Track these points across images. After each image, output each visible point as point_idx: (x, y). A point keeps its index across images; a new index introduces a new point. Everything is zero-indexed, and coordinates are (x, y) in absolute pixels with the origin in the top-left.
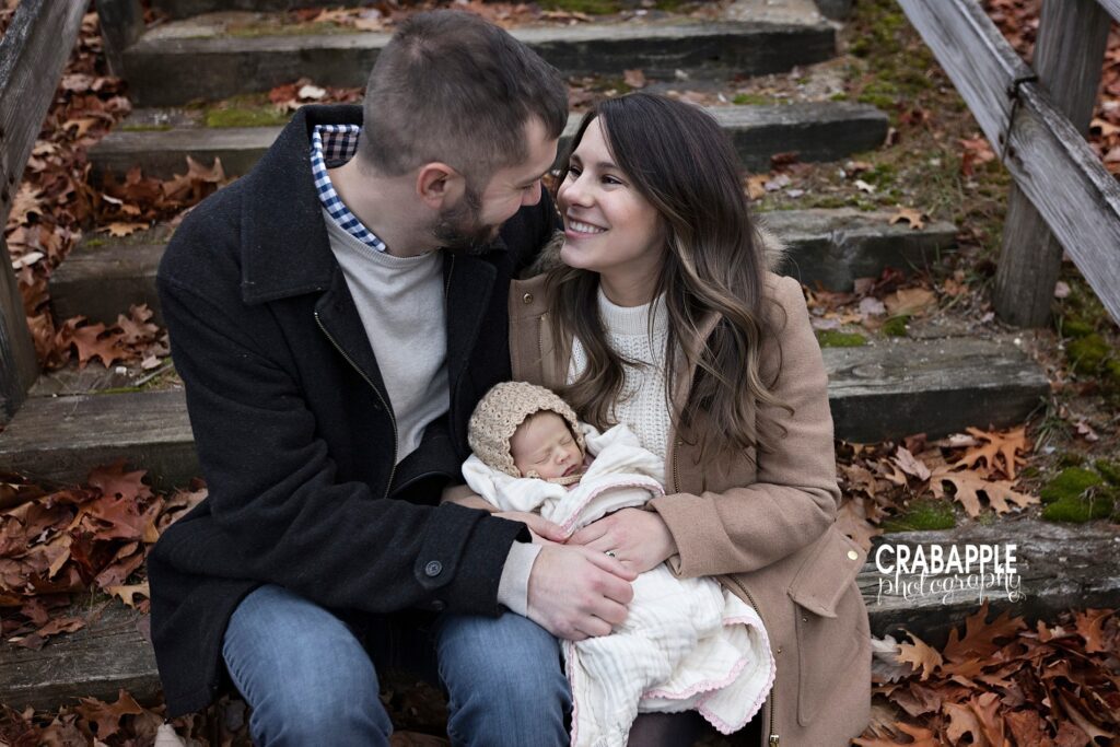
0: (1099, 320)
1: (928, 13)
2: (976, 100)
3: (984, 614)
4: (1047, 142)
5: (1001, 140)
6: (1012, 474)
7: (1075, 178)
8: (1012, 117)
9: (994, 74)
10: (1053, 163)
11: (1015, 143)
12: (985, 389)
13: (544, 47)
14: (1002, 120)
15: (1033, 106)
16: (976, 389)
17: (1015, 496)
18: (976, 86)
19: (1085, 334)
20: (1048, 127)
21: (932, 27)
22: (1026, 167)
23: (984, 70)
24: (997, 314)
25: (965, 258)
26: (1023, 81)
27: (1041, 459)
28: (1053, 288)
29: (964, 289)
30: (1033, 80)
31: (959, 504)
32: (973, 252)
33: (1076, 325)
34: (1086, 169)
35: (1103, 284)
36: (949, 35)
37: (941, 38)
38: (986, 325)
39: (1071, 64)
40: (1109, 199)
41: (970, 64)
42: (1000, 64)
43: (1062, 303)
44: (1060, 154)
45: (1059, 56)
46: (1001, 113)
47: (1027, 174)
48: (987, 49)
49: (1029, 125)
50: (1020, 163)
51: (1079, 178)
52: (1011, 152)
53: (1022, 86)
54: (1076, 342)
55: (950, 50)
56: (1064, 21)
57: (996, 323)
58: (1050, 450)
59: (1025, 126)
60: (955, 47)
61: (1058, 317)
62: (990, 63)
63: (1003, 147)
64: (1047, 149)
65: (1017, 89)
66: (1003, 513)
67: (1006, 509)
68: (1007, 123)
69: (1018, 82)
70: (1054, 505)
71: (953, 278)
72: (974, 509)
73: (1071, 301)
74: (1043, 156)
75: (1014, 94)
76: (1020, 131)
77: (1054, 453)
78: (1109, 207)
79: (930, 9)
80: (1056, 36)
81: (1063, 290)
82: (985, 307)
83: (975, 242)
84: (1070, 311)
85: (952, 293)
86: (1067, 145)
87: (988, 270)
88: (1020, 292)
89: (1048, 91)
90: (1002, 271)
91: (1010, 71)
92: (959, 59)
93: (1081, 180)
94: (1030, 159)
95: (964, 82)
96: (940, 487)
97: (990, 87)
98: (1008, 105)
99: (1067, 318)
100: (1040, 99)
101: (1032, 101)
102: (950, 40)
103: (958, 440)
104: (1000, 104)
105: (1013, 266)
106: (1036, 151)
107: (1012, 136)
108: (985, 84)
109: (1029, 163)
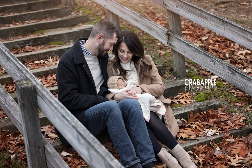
0: (195, 74)
1: (145, 26)
2: (160, 38)
3: (192, 113)
4: (176, 40)
5: (168, 43)
6: (189, 98)
7: (183, 44)
8: (169, 39)
9: (163, 32)
10: (178, 43)
11: (170, 43)
12: (179, 86)
13: (57, 51)
14: (167, 40)
15: (172, 35)
16: (178, 86)
17: (191, 101)
18: (159, 36)
19: (194, 76)
20: (176, 37)
21: (147, 29)
22: (174, 46)
23: (160, 32)
24: (176, 77)
25: (166, 70)
26: (169, 31)
27: (193, 95)
28: (185, 71)
29: (168, 75)
30: (170, 31)
31: (182, 104)
32: (168, 68)
33: (191, 75)
34: (185, 41)
35: (193, 59)
36: (151, 29)
37: (149, 30)
38: (175, 79)
39: (176, 27)
40: (190, 44)
41: (157, 33)
42: (163, 30)
43: (188, 73)
44: (179, 41)
45: (174, 26)
46: (166, 38)
47: (174, 47)
48: (160, 28)
49: (172, 38)
50: (172, 46)
51: (184, 43)
52: (170, 45)
53: (169, 32)
54: (193, 77)
55: (152, 32)
56: (173, 19)
57: (177, 79)
58: (194, 93)
59: (171, 39)
60: (153, 30)
61: (188, 75)
62: (161, 31)
63: (168, 44)
64: (177, 41)
65: (168, 33)
66: (190, 103)
67: (190, 102)
68: (168, 40)
69: (168, 32)
70: (198, 100)
71: (166, 74)
72: (185, 103)
73: (189, 72)
74: (176, 43)
75: (168, 34)
76: (171, 40)
77: (195, 94)
78: (190, 45)
79: (145, 25)
80: (172, 23)
81: (187, 71)
82: (174, 77)
83: (167, 66)
84: (190, 73)
85: (166, 76)
86: (180, 39)
87: (172, 70)
88: (180, 71)
89: (174, 32)
90: (175, 69)
91: (166, 31)
92: (154, 32)
93: (184, 44)
94: (174, 44)
95: (157, 36)
96: (177, 102)
97: (162, 35)
98: (167, 36)
99: (189, 75)
100: (173, 33)
101: (171, 34)
102: (151, 30)
103: (177, 96)
104: (165, 37)
105: (177, 67)
106: (175, 42)
107: (170, 42)
108: (161, 35)
109: (174, 45)
